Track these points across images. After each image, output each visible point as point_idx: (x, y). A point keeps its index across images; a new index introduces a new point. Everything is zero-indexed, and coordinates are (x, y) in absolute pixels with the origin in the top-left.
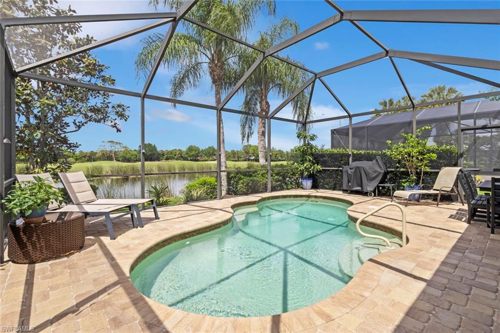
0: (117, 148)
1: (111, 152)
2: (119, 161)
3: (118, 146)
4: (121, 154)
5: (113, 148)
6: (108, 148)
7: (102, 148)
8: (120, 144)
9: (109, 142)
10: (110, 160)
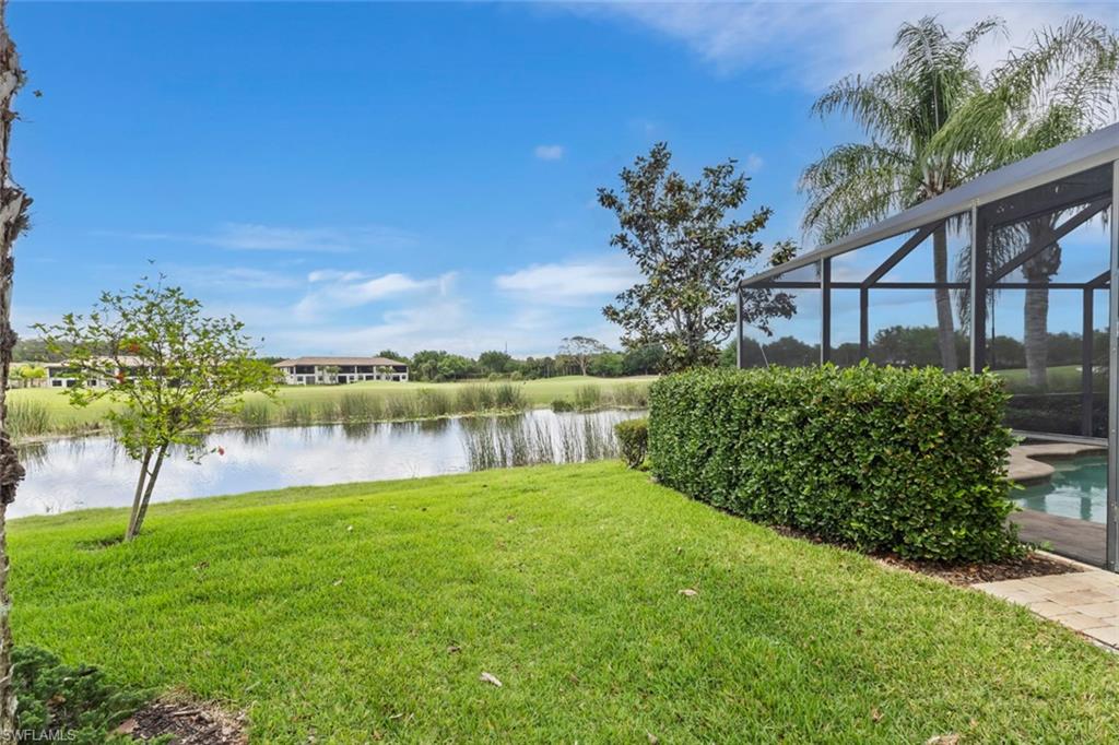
0: (588, 350)
1: (577, 357)
2: (592, 375)
3: (590, 346)
4: (597, 362)
5: (582, 350)
6: (574, 350)
7: (564, 352)
8: (593, 341)
9: (575, 338)
10: (576, 374)
